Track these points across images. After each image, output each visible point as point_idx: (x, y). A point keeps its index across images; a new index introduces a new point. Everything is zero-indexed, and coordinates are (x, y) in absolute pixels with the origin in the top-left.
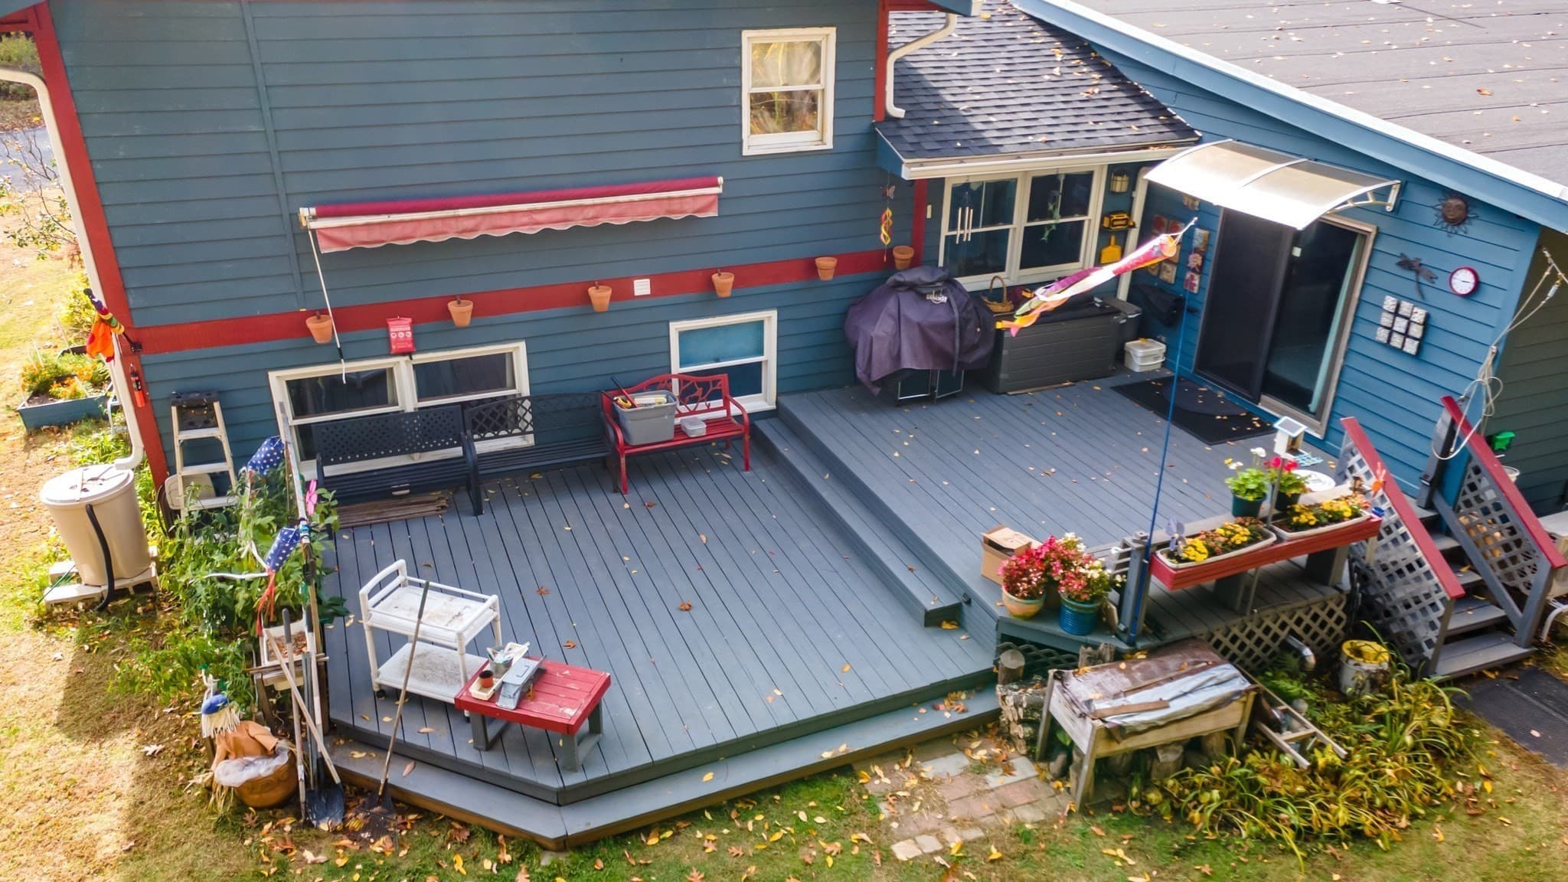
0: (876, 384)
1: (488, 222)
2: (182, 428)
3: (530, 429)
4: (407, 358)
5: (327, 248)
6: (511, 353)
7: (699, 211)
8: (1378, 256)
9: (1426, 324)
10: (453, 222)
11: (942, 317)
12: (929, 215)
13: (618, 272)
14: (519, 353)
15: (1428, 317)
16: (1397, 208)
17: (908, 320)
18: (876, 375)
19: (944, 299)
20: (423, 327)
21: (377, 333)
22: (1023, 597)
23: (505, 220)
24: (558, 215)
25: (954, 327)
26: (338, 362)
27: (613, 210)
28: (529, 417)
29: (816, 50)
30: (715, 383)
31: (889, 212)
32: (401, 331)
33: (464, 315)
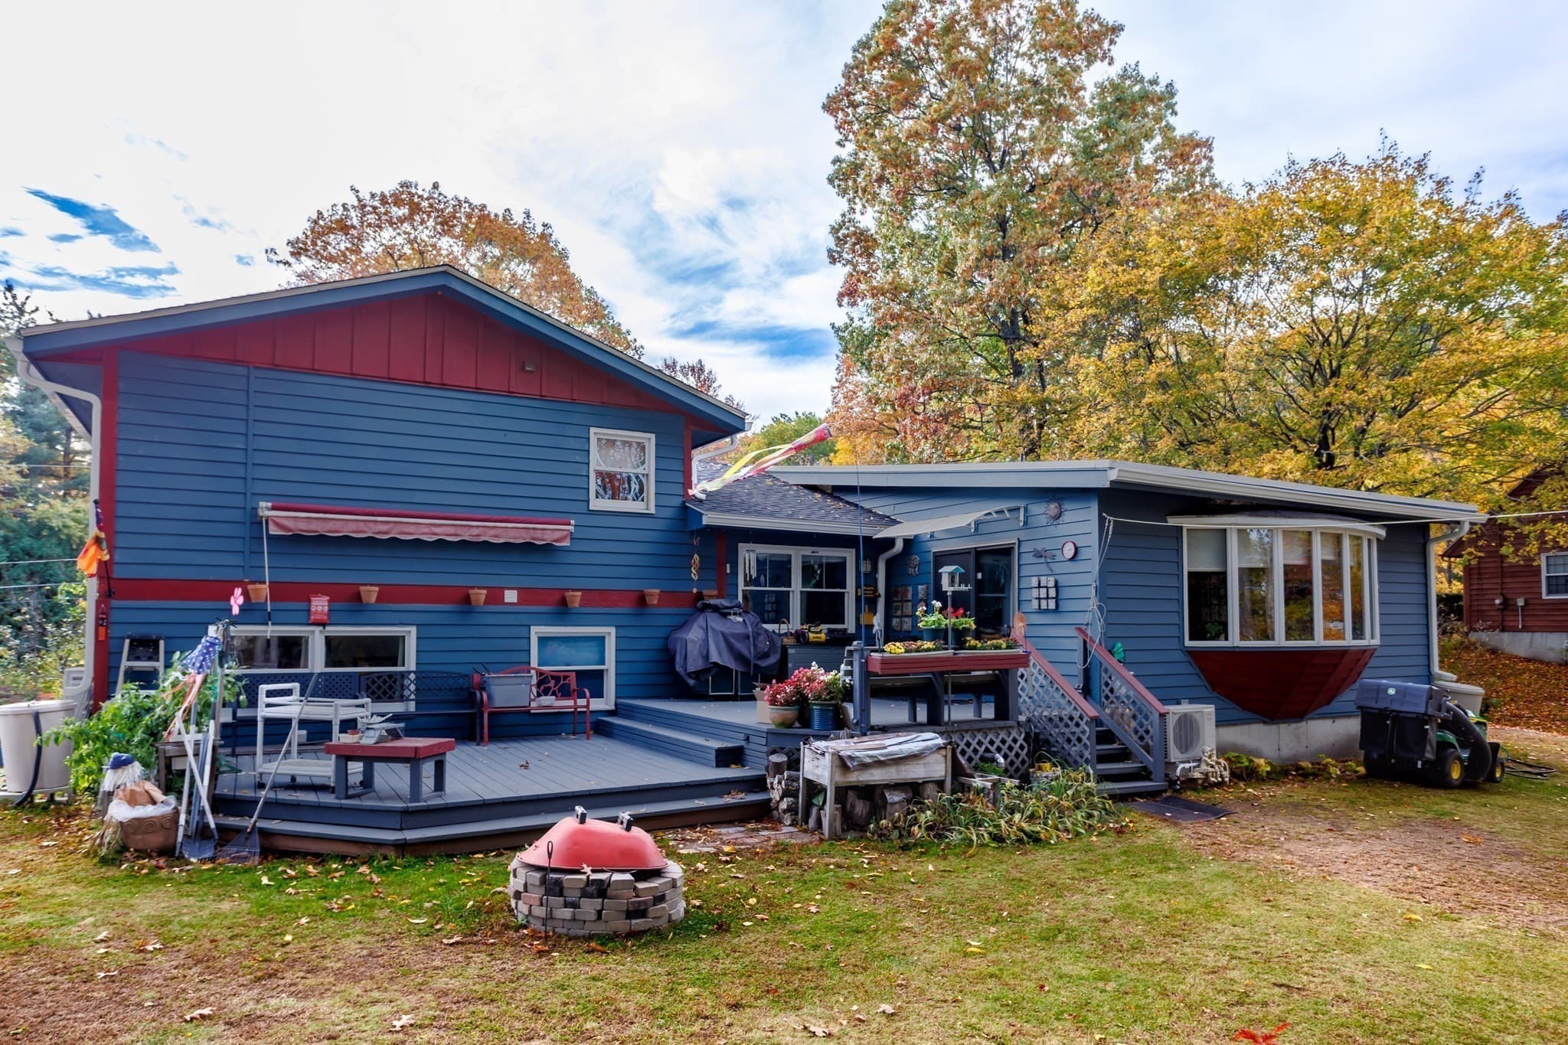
0: (690, 675)
1: (399, 528)
2: (128, 660)
3: (413, 697)
4: (321, 628)
5: (274, 531)
6: (404, 637)
7: (556, 541)
8: (1023, 555)
9: (1056, 586)
10: (372, 525)
11: (740, 630)
12: (728, 571)
13: (495, 582)
14: (411, 635)
15: (1056, 582)
16: (1025, 523)
17: (713, 630)
18: (691, 668)
19: (740, 619)
20: (337, 606)
21: (302, 605)
22: (782, 705)
23: (411, 529)
24: (452, 530)
25: (748, 637)
26: (267, 624)
27: (492, 532)
28: (413, 687)
29: (642, 448)
30: (565, 678)
31: (696, 556)
32: (320, 605)
33: (371, 594)
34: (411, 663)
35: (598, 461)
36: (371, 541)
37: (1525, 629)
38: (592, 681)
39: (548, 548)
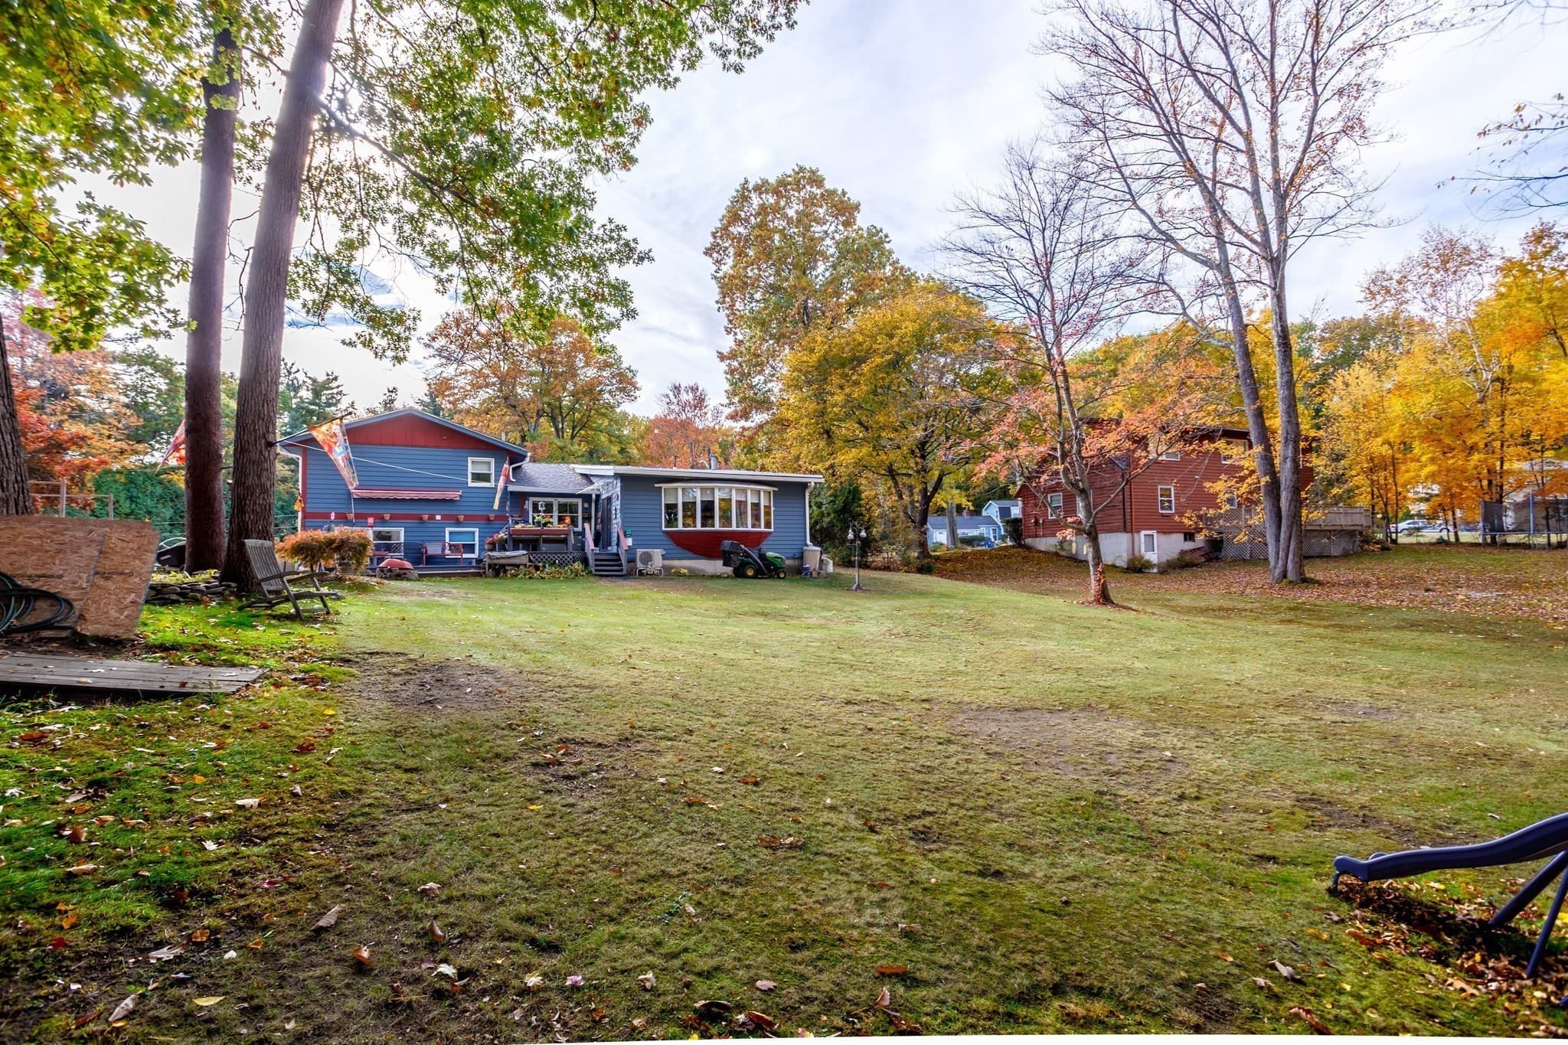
1: (397, 495)
4: (371, 528)
5: (355, 496)
6: (400, 531)
7: (455, 498)
10: (388, 494)
12: (525, 508)
13: (432, 512)
21: (365, 521)
23: (401, 495)
24: (416, 495)
26: (354, 526)
27: (430, 495)
29: (489, 464)
32: (371, 520)
33: (387, 517)
34: (402, 540)
35: (471, 469)
36: (387, 500)
37: (1044, 536)
38: (470, 548)
39: (451, 501)
